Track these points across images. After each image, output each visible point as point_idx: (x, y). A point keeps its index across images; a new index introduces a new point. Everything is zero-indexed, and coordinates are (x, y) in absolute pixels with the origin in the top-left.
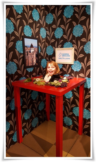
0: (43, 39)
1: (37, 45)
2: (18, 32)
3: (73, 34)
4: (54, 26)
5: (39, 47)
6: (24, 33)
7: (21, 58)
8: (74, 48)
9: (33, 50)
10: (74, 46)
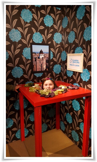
0: (57, 44)
2: (26, 40)
3: (84, 38)
4: (68, 30)
5: (51, 52)
6: (32, 40)
7: (28, 64)
10: (84, 52)
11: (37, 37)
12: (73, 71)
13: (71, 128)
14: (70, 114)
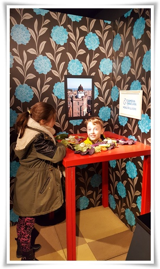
0: (105, 76)
2: (58, 70)
3: (143, 67)
4: (121, 55)
5: (96, 89)
7: (61, 106)
8: (142, 91)
9: (83, 95)
10: (143, 88)
11: (75, 66)
12: (128, 118)
13: (124, 205)
14: (122, 183)
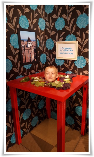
0: (42, 31)
1: (35, 39)
3: (77, 25)
4: (54, 16)
5: (38, 40)
6: (19, 24)
8: (78, 41)
9: (31, 45)
10: (78, 39)
